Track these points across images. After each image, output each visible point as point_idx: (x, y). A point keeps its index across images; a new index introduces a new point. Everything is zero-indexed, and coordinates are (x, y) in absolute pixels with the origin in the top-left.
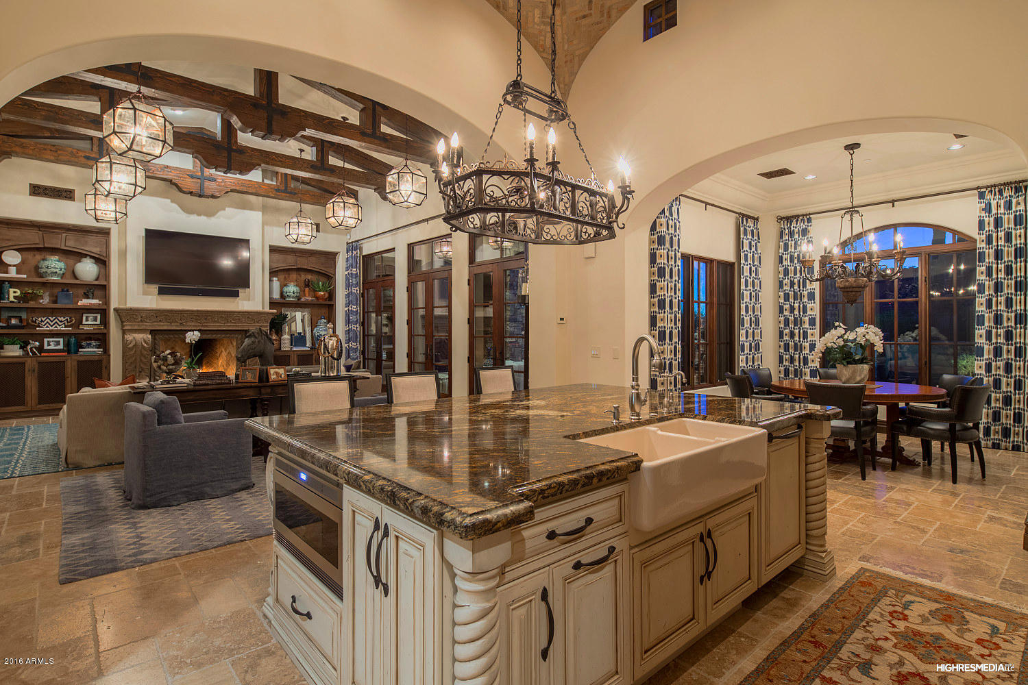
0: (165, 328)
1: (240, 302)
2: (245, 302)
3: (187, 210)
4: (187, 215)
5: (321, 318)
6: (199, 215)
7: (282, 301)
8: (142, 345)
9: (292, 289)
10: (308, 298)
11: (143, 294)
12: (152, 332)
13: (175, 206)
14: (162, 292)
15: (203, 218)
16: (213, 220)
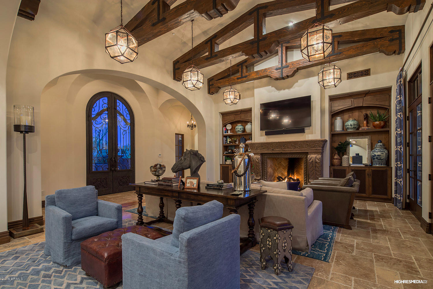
0: (266, 152)
1: (306, 135)
2: (309, 135)
3: (278, 89)
4: (279, 91)
5: (379, 142)
6: (284, 89)
7: (343, 132)
8: (256, 161)
9: (350, 123)
10: (364, 128)
11: (261, 136)
12: (262, 154)
13: (273, 88)
14: (267, 134)
15: (287, 90)
16: (292, 90)
